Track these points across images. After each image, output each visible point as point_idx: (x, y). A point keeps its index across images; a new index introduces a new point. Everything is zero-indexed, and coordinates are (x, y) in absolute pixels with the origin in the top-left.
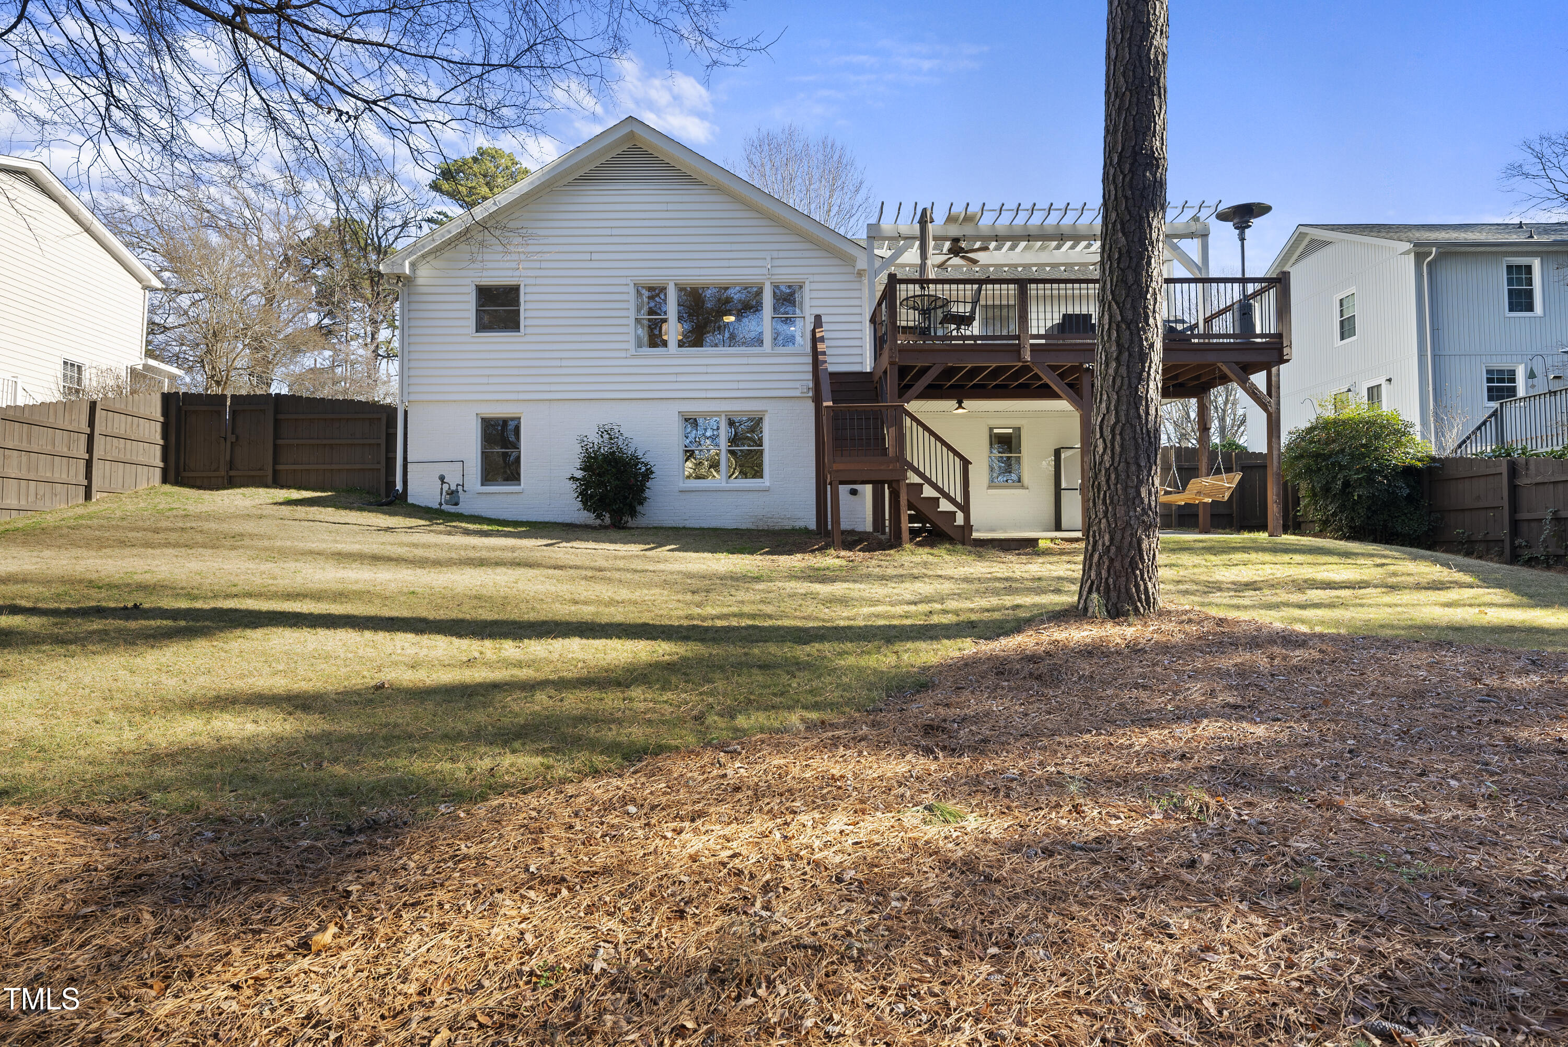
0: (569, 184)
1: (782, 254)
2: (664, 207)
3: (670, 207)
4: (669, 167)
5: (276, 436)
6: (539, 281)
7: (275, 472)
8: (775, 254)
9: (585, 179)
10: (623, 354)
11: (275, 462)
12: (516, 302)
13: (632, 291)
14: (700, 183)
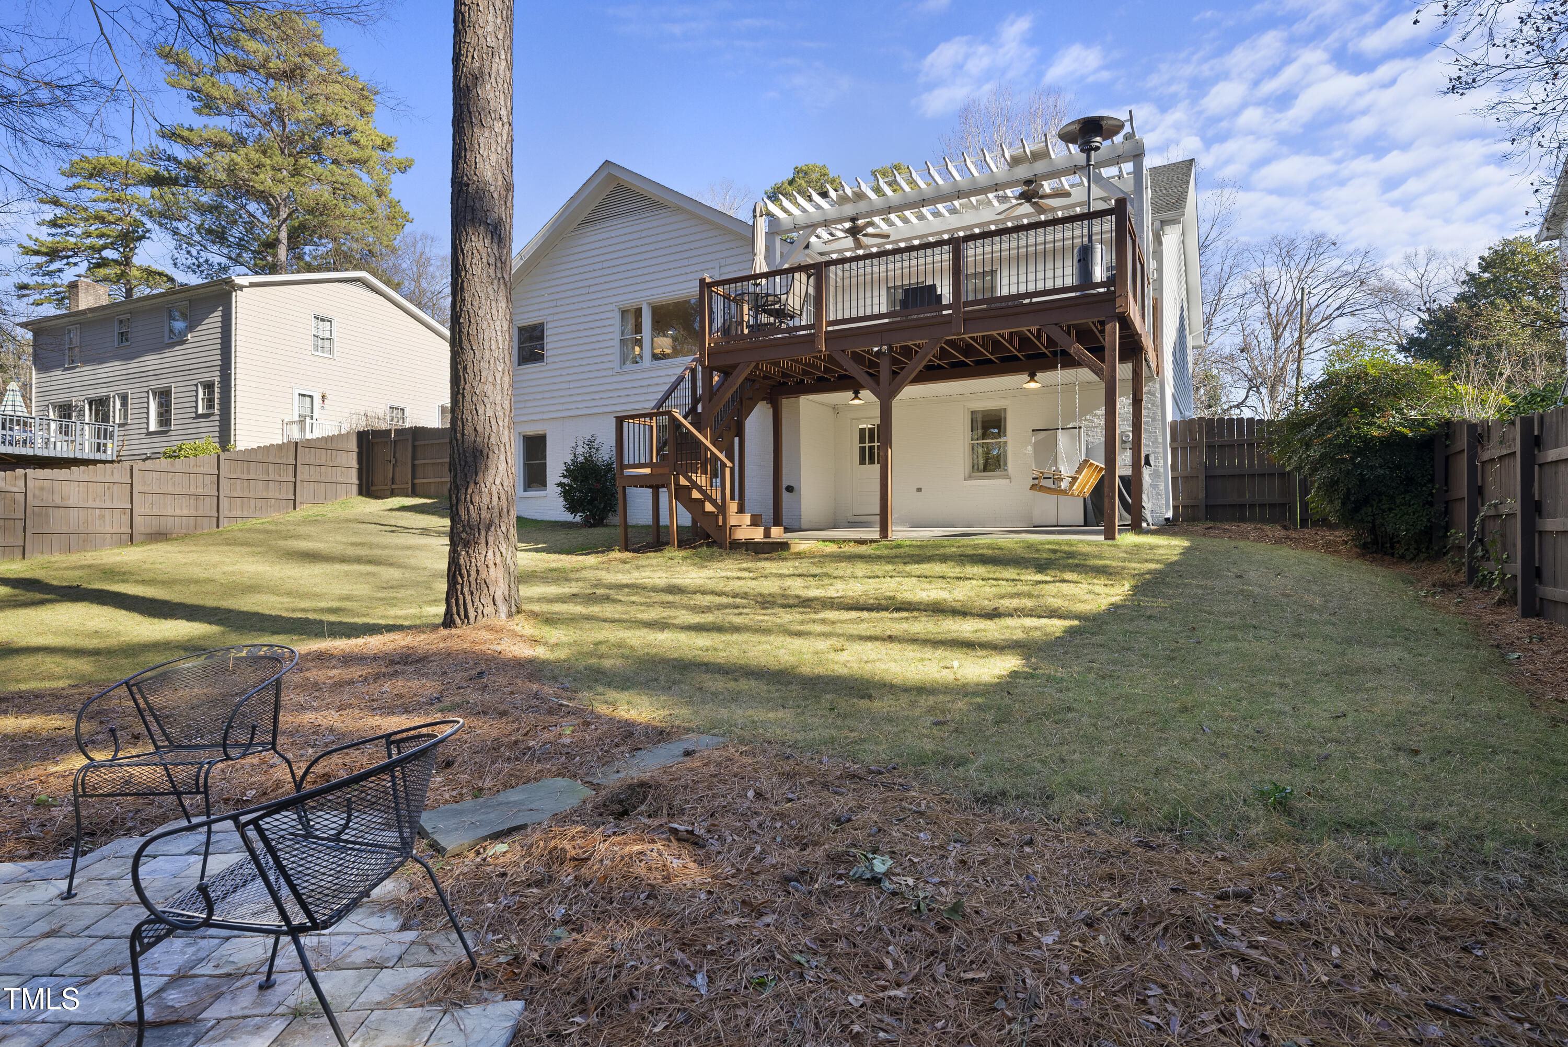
0: (575, 230)
1: (729, 261)
2: (638, 235)
3: (644, 234)
4: (644, 198)
5: (414, 458)
6: (556, 317)
7: (413, 485)
8: (723, 262)
9: (585, 223)
10: (610, 373)
11: (413, 478)
12: (542, 338)
13: (618, 316)
14: (666, 207)
